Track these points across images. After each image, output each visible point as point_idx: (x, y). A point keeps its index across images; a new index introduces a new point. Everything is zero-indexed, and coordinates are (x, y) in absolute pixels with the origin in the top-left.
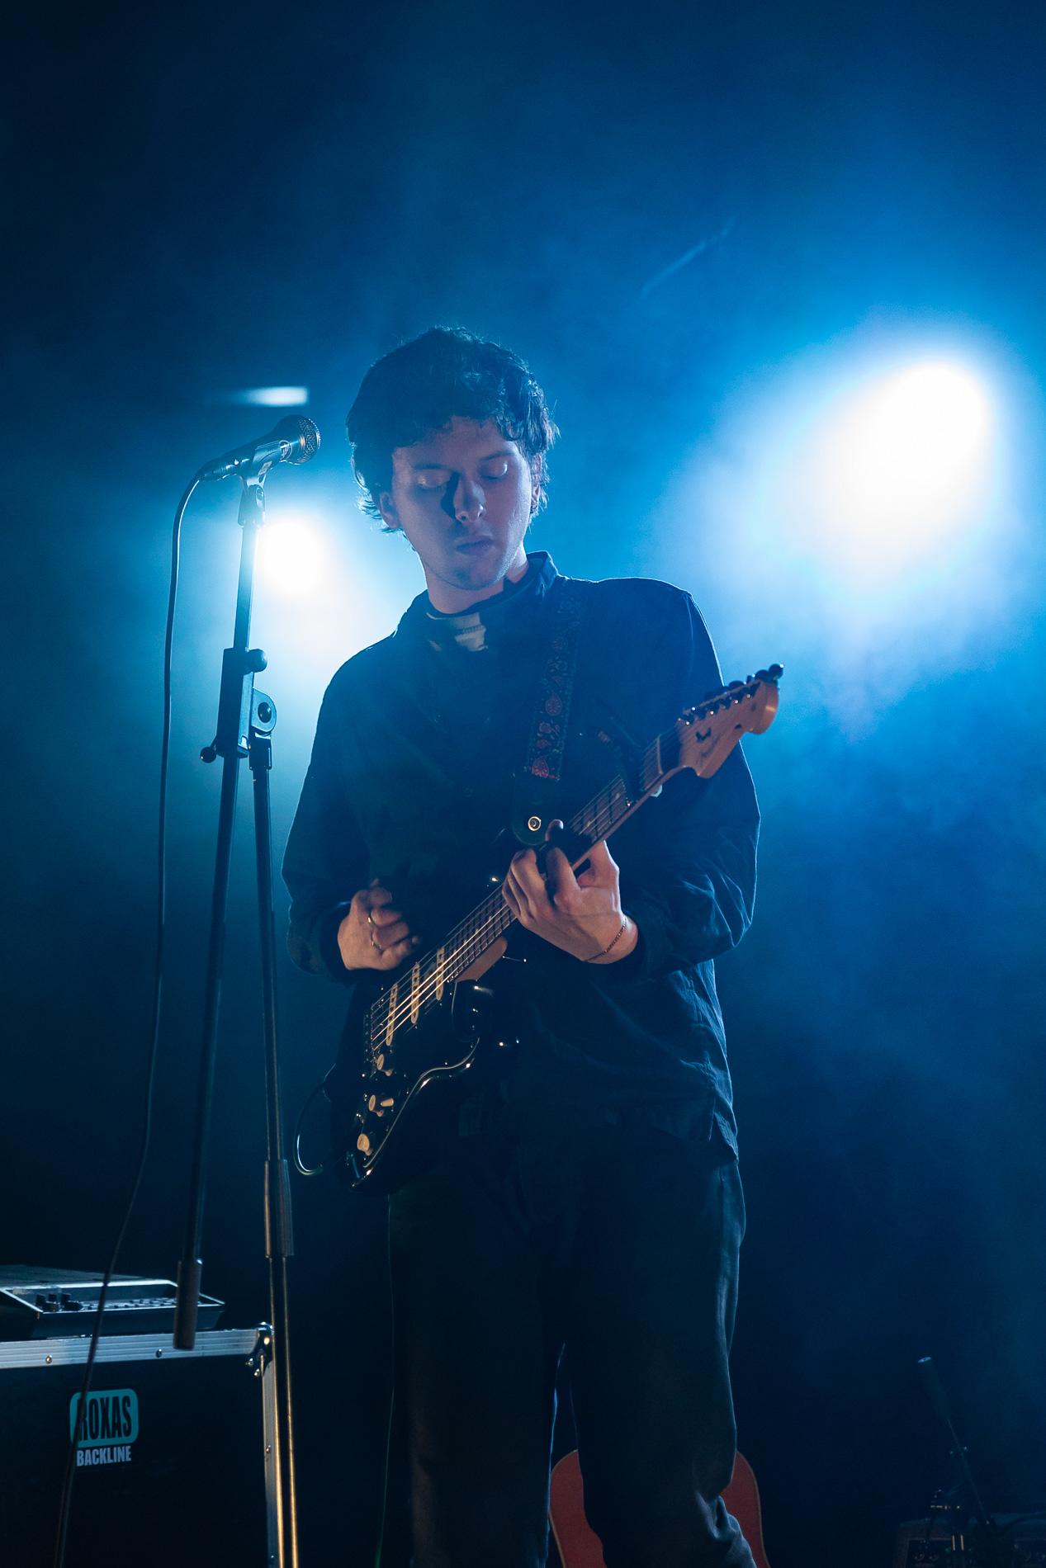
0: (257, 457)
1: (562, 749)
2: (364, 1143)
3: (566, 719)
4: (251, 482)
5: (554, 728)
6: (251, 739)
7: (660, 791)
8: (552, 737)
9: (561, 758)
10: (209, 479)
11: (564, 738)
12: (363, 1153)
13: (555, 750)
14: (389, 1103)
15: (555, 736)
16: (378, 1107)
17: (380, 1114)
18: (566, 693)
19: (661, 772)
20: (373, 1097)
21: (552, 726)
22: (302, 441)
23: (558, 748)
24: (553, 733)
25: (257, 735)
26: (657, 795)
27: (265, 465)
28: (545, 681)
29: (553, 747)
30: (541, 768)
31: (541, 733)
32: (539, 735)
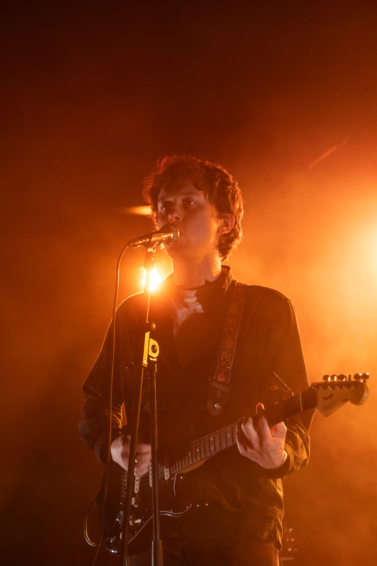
0: (153, 239)
1: (231, 366)
3: (234, 350)
4: (150, 250)
5: (229, 356)
6: (149, 361)
8: (227, 360)
9: (231, 372)
10: (132, 246)
11: (233, 360)
13: (228, 367)
15: (229, 360)
18: (235, 337)
21: (228, 354)
22: (172, 235)
23: (230, 366)
24: (228, 358)
25: (151, 359)
27: (156, 243)
28: (226, 330)
29: (228, 365)
30: (222, 377)
31: (222, 358)
32: (222, 359)
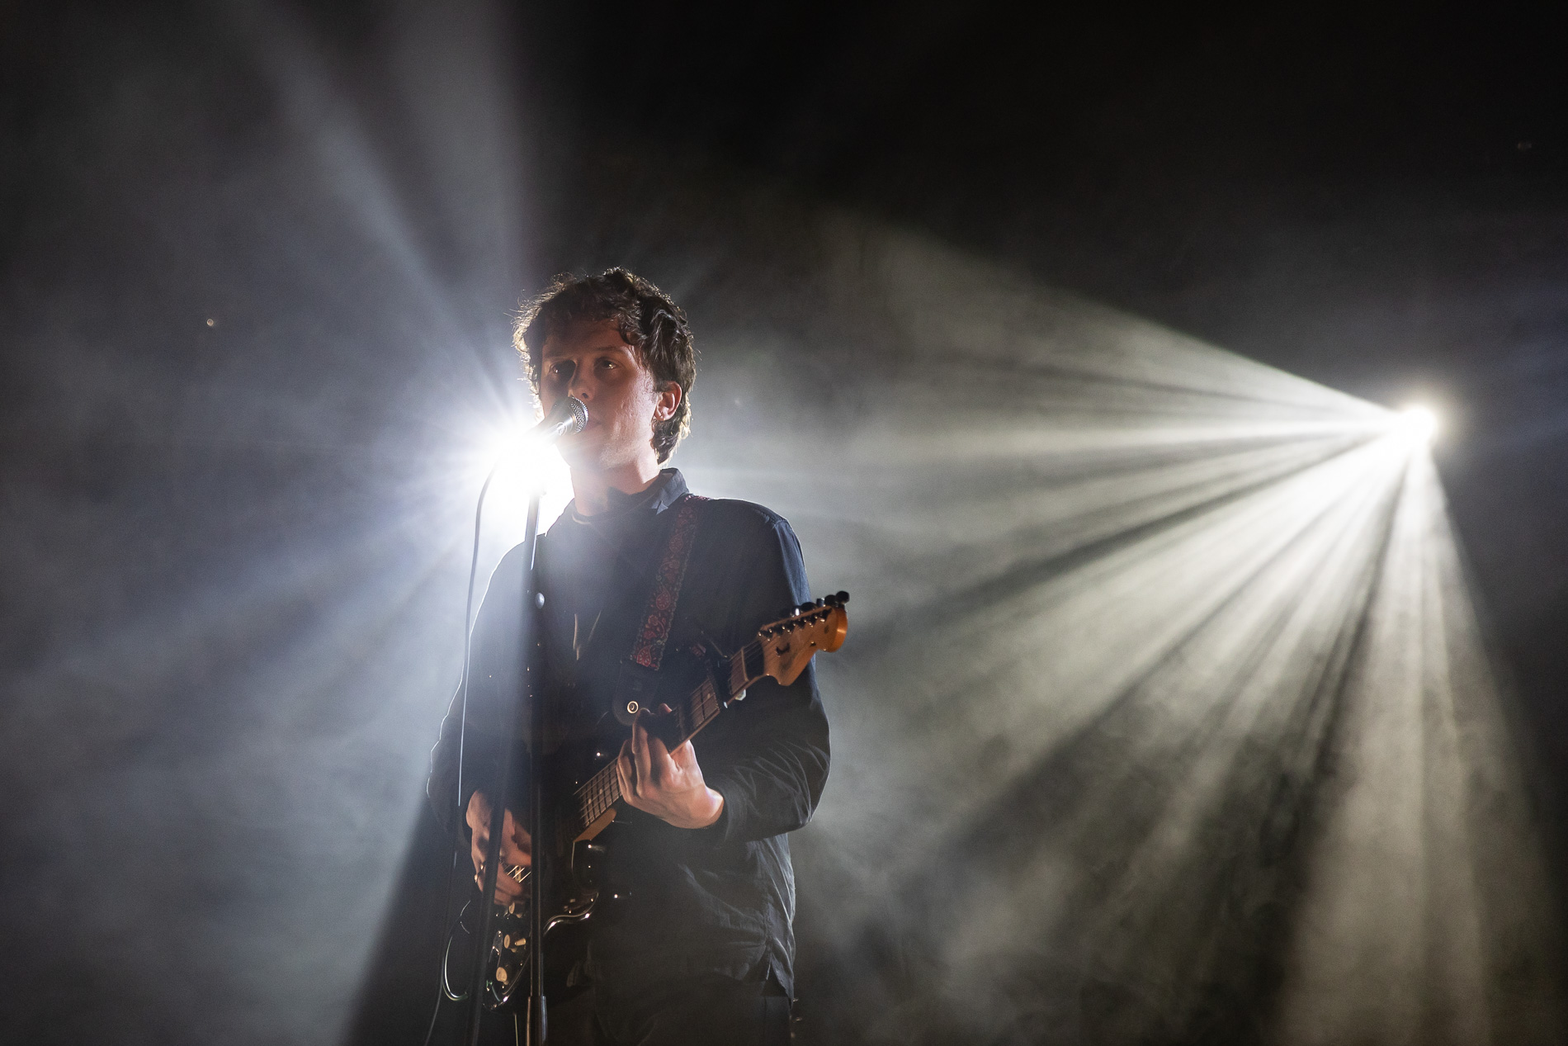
1: (665, 640)
2: (502, 975)
3: (671, 612)
5: (661, 621)
7: (744, 695)
8: (658, 629)
9: (663, 649)
11: (668, 630)
12: (501, 983)
13: (659, 641)
14: (523, 942)
15: (661, 628)
16: (512, 945)
17: (514, 951)
18: (675, 589)
19: (746, 679)
20: (507, 937)
21: (660, 619)
23: (661, 640)
24: (659, 625)
26: (741, 699)
28: (659, 578)
29: (658, 638)
30: (644, 657)
31: (649, 625)
32: (647, 626)
